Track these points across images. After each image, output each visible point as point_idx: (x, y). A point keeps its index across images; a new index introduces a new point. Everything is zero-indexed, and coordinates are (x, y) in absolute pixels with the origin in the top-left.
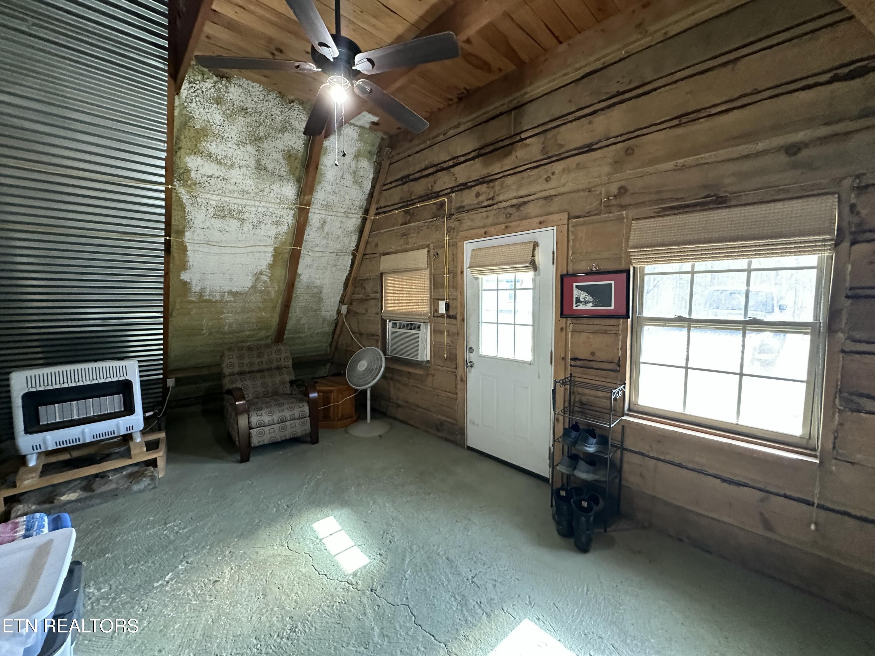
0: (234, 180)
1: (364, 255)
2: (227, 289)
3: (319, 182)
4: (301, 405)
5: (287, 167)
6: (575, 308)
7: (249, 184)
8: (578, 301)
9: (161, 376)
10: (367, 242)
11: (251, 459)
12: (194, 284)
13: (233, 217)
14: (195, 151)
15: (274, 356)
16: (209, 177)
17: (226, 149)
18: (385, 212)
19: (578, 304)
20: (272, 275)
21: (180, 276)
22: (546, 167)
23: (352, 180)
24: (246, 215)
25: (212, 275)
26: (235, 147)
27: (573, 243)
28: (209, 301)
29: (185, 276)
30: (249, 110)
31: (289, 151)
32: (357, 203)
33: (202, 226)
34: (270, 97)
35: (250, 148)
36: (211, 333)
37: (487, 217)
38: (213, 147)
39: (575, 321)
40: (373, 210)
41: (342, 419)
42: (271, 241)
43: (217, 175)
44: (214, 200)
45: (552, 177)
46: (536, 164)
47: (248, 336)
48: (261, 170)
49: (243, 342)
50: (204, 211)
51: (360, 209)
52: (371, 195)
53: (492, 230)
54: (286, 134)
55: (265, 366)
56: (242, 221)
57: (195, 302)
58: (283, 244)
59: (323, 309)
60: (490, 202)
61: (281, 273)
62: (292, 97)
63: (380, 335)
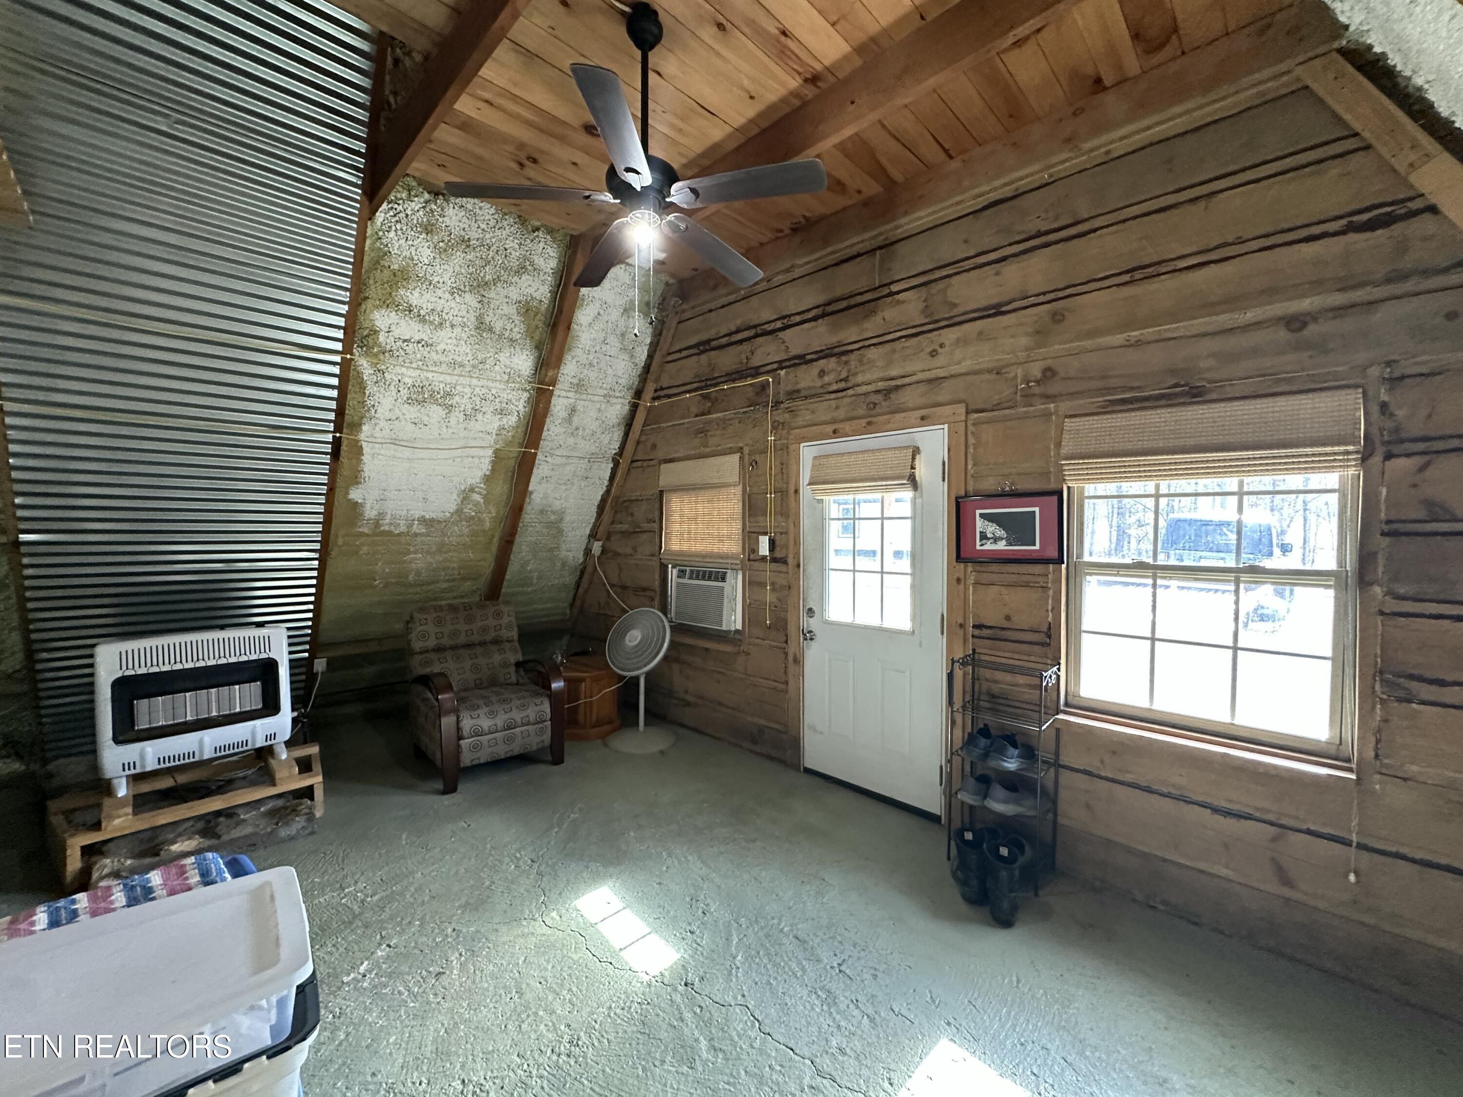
0: (441, 347)
1: (632, 462)
2: (417, 514)
3: (570, 350)
4: (538, 701)
5: (522, 326)
6: (978, 547)
7: (465, 352)
8: (984, 536)
9: (306, 655)
10: (638, 442)
11: (459, 788)
12: (368, 506)
13: (436, 401)
14: (388, 302)
15: (491, 622)
16: (405, 341)
17: (433, 299)
18: (669, 396)
19: (984, 541)
20: (488, 494)
21: (347, 493)
22: (929, 335)
23: (618, 345)
24: (457, 398)
25: (396, 493)
26: (447, 296)
27: (975, 449)
28: (389, 533)
29: (355, 495)
30: (471, 243)
31: (527, 303)
32: (623, 381)
33: (388, 415)
34: (505, 223)
35: (471, 299)
36: (386, 585)
37: (837, 408)
38: (415, 297)
39: (978, 568)
40: (648, 394)
41: (598, 724)
42: (490, 440)
43: (417, 338)
44: (410, 376)
45: (940, 350)
46: (914, 331)
47: (443, 591)
48: (483, 331)
49: (436, 599)
50: (394, 393)
51: (628, 390)
52: (647, 368)
53: (846, 427)
54: (524, 277)
55: (476, 638)
56: (450, 408)
57: (367, 535)
58: (509, 443)
59: (564, 547)
60: (842, 385)
61: (501, 489)
62: (537, 224)
63: (658, 589)
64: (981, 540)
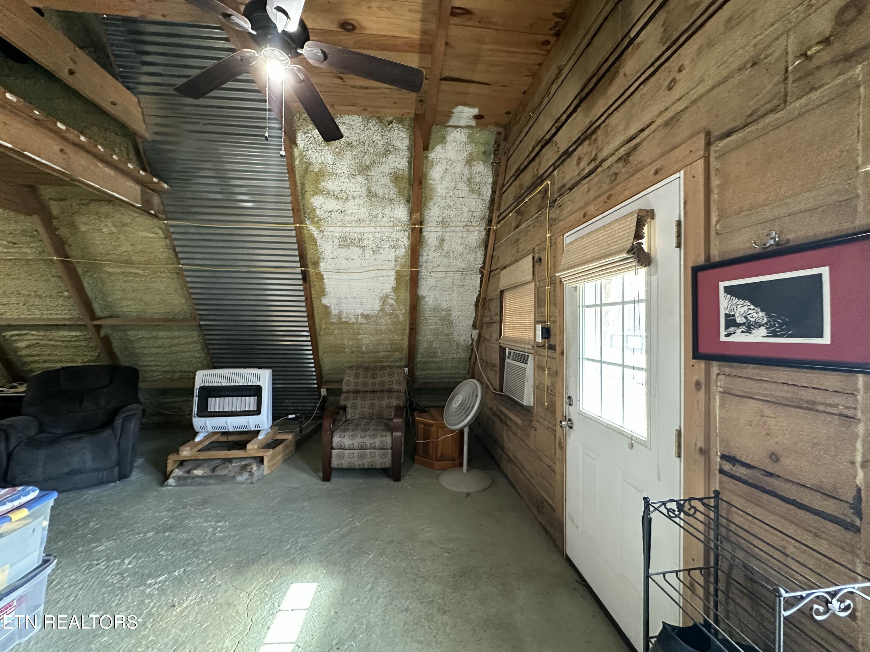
0: (350, 211)
1: (490, 272)
2: (359, 312)
3: (431, 199)
5: (396, 189)
6: (723, 339)
7: (363, 213)
8: (731, 322)
9: (316, 386)
10: (492, 257)
12: (333, 308)
13: (354, 245)
14: (317, 192)
15: (386, 379)
16: (330, 212)
17: (340, 184)
18: (503, 219)
19: (732, 329)
20: (397, 299)
21: (321, 301)
22: (667, 64)
23: (468, 189)
24: (366, 242)
25: (346, 300)
26: (347, 180)
28: (346, 323)
29: (325, 301)
30: (353, 144)
31: (395, 173)
32: (477, 214)
33: (331, 256)
34: (370, 125)
35: (360, 179)
36: (352, 352)
38: (330, 185)
39: (727, 370)
40: (494, 221)
42: (392, 265)
43: (336, 209)
44: (337, 231)
45: (679, 76)
47: (383, 357)
48: (372, 197)
50: (331, 243)
51: (482, 220)
52: (492, 201)
53: (591, 209)
54: (390, 157)
55: (377, 388)
56: (363, 248)
57: (336, 324)
58: (403, 266)
59: (455, 333)
60: (593, 165)
61: (405, 295)
62: (391, 119)
63: (498, 366)
64: (727, 328)
